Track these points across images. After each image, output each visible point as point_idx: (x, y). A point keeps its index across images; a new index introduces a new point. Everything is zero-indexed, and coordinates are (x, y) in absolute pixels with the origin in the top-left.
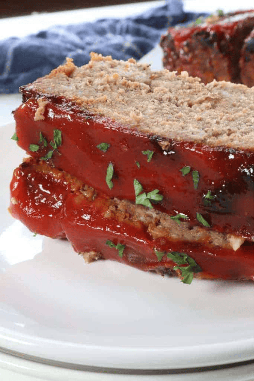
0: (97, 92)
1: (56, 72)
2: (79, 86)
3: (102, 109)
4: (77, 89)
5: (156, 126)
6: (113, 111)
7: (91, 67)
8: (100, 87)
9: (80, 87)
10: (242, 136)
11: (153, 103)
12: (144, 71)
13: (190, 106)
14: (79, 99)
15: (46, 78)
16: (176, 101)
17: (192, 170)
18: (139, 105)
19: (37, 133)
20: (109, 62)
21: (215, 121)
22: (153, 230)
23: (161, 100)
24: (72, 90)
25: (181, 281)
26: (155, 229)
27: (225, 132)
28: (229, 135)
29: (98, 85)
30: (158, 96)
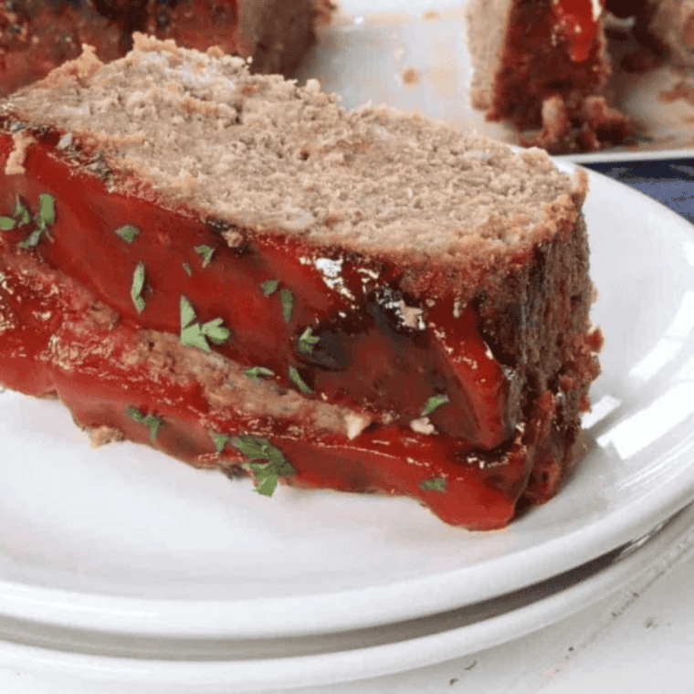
0: (131, 121)
1: (58, 75)
2: (98, 107)
3: (131, 160)
4: (92, 113)
5: (226, 201)
6: (152, 165)
7: (129, 64)
8: (138, 111)
9: (99, 109)
10: (378, 226)
11: (232, 148)
12: (234, 76)
13: (305, 156)
14: (92, 137)
15: (37, 87)
16: (280, 145)
17: (280, 286)
18: (205, 153)
19: (11, 196)
20: (168, 54)
21: (338, 193)
22: (214, 392)
23: (250, 143)
24: (83, 116)
25: (255, 491)
26: (217, 390)
27: (351, 217)
28: (355, 224)
29: (134, 106)
30: (246, 135)
